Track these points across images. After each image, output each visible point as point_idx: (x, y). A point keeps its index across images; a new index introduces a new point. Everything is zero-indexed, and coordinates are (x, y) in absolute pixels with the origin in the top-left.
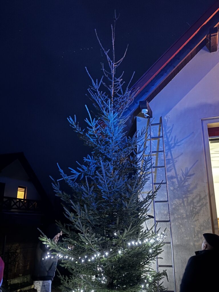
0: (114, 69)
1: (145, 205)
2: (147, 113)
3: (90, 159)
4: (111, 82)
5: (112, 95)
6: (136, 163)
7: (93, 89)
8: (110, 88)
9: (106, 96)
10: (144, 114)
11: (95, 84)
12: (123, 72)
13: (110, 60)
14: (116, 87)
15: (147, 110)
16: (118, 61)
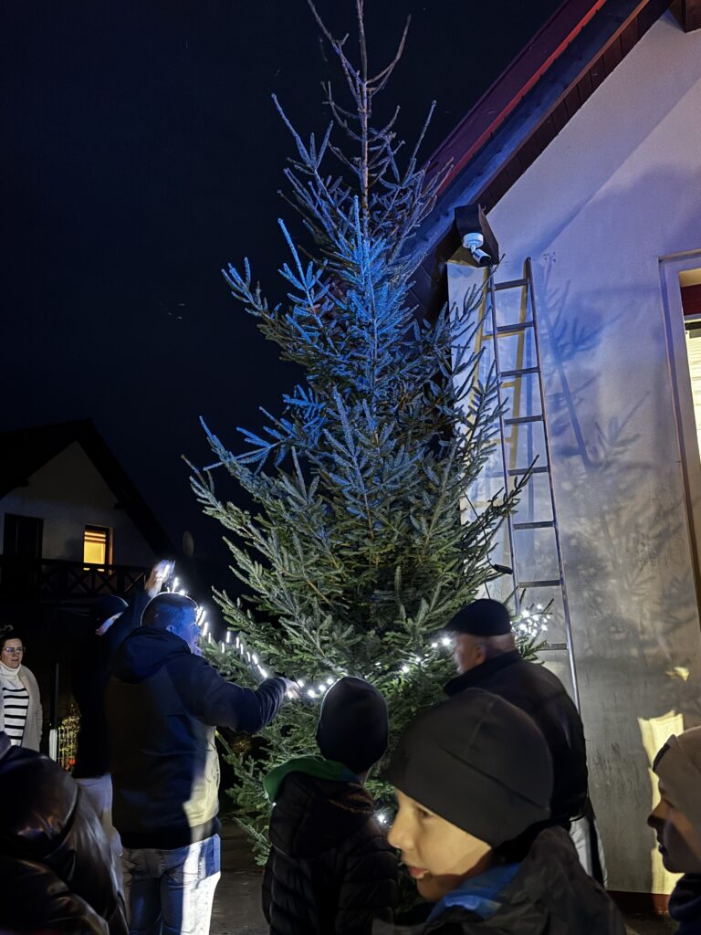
0: (365, 101)
1: (482, 534)
2: (480, 248)
3: (303, 399)
4: (360, 145)
5: (364, 186)
6: (451, 404)
7: (301, 169)
8: (358, 167)
9: (344, 190)
10: (470, 250)
11: (306, 152)
12: (399, 107)
13: (353, 71)
14: (377, 162)
15: (480, 237)
16: (378, 74)
